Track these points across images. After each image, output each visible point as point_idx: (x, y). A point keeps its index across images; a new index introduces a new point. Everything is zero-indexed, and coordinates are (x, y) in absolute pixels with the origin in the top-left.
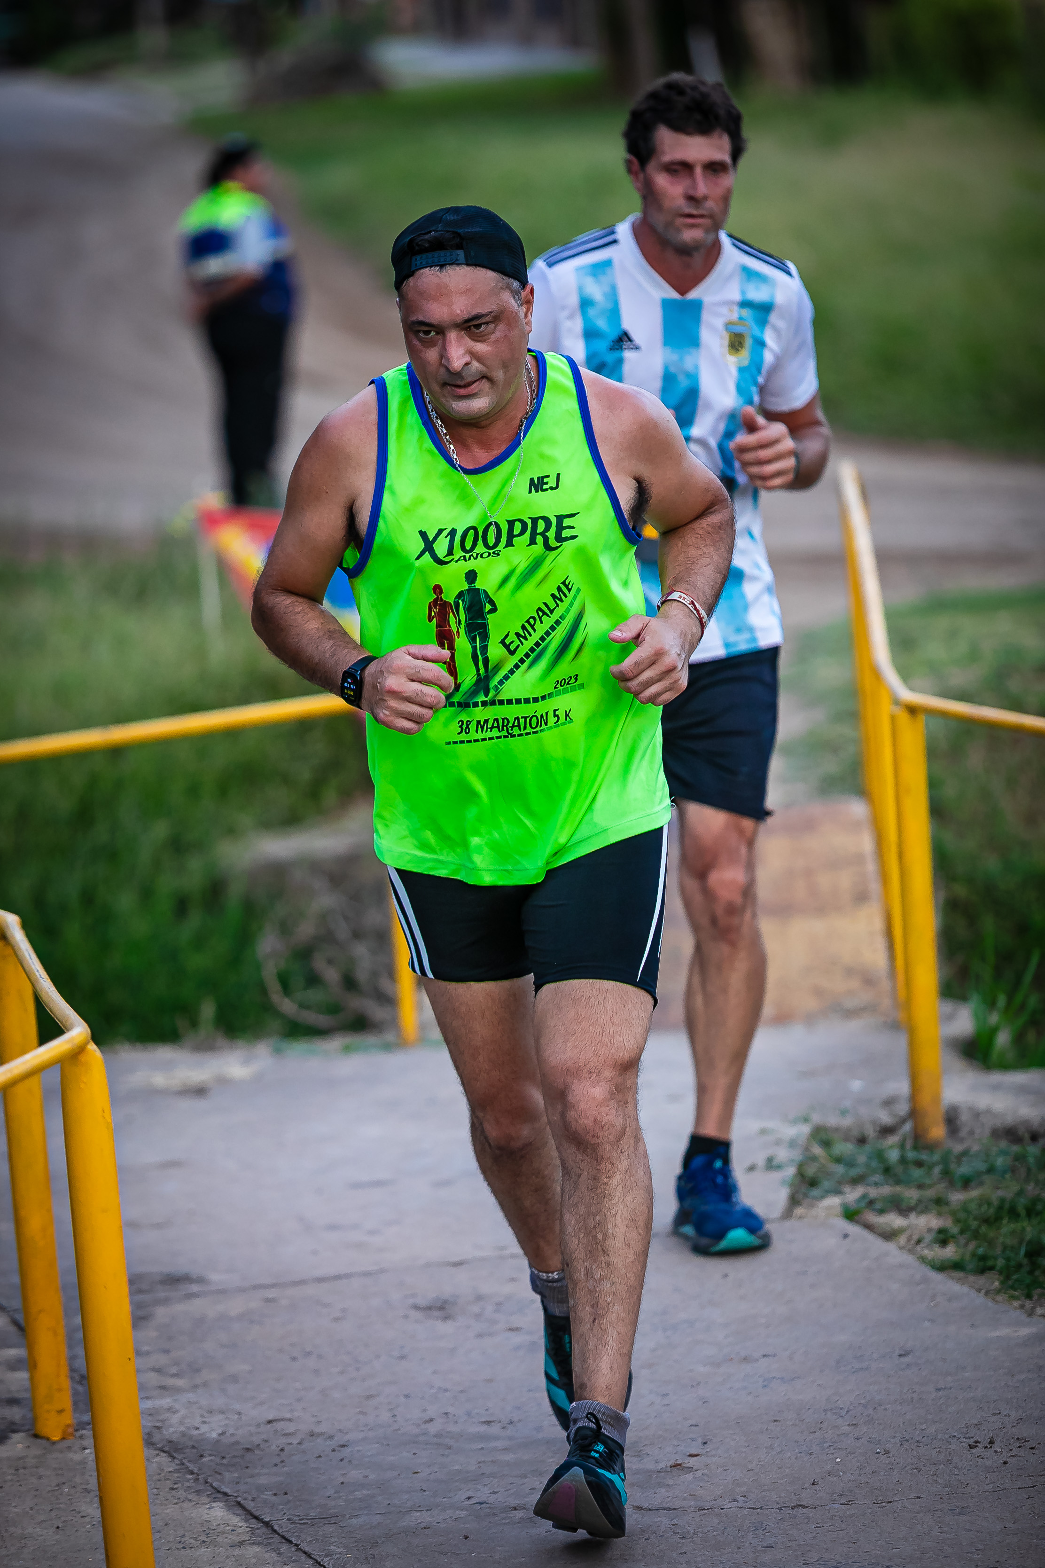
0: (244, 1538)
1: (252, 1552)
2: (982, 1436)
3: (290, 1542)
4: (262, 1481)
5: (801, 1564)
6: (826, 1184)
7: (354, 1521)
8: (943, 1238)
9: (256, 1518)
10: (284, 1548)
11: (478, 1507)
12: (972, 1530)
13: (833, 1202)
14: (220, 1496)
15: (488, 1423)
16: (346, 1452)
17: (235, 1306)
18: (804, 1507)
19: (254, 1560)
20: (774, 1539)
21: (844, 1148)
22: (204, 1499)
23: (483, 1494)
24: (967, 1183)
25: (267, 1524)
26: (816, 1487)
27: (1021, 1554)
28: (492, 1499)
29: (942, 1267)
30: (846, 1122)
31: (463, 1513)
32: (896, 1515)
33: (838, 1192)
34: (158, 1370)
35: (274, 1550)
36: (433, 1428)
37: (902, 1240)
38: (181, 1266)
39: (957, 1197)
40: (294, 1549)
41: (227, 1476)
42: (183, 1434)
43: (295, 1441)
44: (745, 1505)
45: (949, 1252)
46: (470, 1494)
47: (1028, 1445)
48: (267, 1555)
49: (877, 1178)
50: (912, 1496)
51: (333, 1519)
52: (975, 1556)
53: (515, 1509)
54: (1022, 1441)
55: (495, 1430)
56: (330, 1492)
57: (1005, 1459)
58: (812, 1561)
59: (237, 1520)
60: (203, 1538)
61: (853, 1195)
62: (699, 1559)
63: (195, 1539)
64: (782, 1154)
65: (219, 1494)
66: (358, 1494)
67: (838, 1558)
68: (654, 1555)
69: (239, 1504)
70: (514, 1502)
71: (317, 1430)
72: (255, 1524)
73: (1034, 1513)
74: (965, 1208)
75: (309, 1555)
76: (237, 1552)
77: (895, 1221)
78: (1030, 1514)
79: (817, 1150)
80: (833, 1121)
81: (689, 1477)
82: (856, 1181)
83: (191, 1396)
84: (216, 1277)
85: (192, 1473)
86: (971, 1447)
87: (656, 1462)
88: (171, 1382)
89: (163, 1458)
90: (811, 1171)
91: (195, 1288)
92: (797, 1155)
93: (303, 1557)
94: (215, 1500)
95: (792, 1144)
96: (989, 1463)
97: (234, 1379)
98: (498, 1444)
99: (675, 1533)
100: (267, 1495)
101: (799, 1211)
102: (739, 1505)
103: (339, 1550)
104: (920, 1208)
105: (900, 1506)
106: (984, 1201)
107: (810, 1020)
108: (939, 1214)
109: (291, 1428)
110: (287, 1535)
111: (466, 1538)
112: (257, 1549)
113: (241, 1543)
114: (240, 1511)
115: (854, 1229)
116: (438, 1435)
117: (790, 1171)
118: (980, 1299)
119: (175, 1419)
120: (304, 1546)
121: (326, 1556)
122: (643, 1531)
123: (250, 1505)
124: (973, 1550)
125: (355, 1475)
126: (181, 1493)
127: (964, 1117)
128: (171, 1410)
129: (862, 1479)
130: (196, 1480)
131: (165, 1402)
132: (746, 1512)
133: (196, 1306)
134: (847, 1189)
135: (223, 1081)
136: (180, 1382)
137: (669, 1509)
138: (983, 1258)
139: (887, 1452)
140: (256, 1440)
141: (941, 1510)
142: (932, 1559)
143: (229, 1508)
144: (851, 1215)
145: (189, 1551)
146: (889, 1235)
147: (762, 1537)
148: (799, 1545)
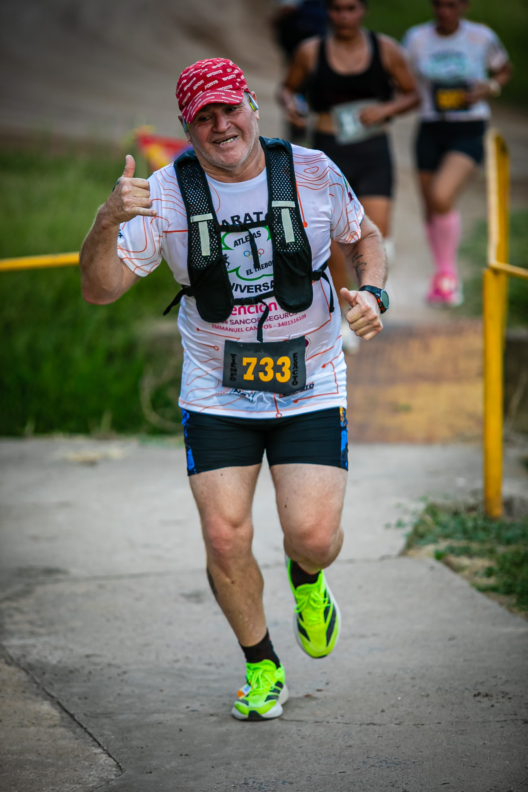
0: (57, 722)
1: (60, 731)
2: (483, 690)
3: (82, 726)
4: (75, 690)
5: (366, 758)
6: (430, 537)
7: (121, 717)
8: (489, 573)
9: (67, 712)
10: (78, 730)
11: (191, 713)
12: (465, 744)
13: (431, 548)
14: (49, 697)
15: (209, 664)
16: (126, 676)
17: (81, 588)
18: (374, 724)
19: (59, 736)
20: (353, 742)
21: (444, 518)
22: (40, 698)
23: (196, 705)
24: (508, 542)
25: (72, 716)
26: (384, 714)
27: (490, 760)
28: (200, 709)
29: (484, 590)
30: (449, 503)
31: (182, 716)
32: (424, 732)
33: (435, 541)
34: (31, 623)
35: (72, 731)
36: (177, 666)
37: (466, 573)
38: (57, 564)
39: (501, 549)
40: (83, 731)
41: (56, 686)
42: (37, 661)
43: (99, 668)
44: (341, 721)
45: (492, 581)
46: (189, 705)
47: (508, 696)
48: (67, 734)
49: (459, 535)
50: (436, 721)
51: (108, 715)
52: (464, 759)
53: (212, 715)
54: (505, 694)
55: (212, 669)
56: (111, 699)
57: (493, 704)
58: (372, 756)
59: (55, 713)
60: (34, 721)
61: (443, 545)
62: (309, 751)
63: (29, 721)
64: (408, 519)
65: (50, 697)
66: (127, 701)
67: (387, 755)
68: (284, 747)
69: (59, 703)
70: (212, 711)
71: (113, 662)
72: (65, 715)
73: (502, 736)
74: (504, 557)
75: (91, 735)
76: (51, 730)
77: (465, 561)
78: (500, 737)
79: (429, 519)
80: (440, 501)
81: (314, 703)
82: (447, 537)
83: (46, 639)
84: (74, 571)
85: (36, 683)
86: (475, 696)
87: (298, 693)
88: (36, 630)
89: (23, 674)
90: (421, 529)
91: (61, 576)
92: (415, 520)
93: (87, 736)
94: (46, 699)
95: (414, 513)
96: (483, 705)
97: (73, 630)
98: (212, 677)
99: (299, 735)
100: (76, 699)
101: (411, 552)
102: (338, 721)
103: (108, 733)
104: (480, 554)
105: (428, 728)
106: (517, 553)
107: (445, 442)
108: (490, 559)
109: (98, 660)
110: (82, 723)
111: (181, 730)
112: (62, 729)
113: (55, 726)
114: (58, 707)
115: (439, 565)
116: (179, 670)
117: (409, 529)
118: (501, 610)
119: (35, 651)
120: (90, 731)
121: (100, 736)
122: (280, 733)
123: (64, 704)
124: (464, 756)
125: (127, 690)
126: (28, 695)
127: (517, 504)
128: (34, 646)
129: (410, 710)
130: (38, 688)
131: (30, 641)
132: (341, 725)
133: (61, 587)
134: (440, 540)
135: (107, 459)
136: (42, 630)
137: (298, 721)
138: (510, 586)
139: (428, 696)
140: (78, 666)
141: (451, 731)
142: (439, 760)
143: (52, 704)
144: (439, 556)
145: (24, 729)
146: (456, 569)
147: (347, 740)
148: (367, 746)
